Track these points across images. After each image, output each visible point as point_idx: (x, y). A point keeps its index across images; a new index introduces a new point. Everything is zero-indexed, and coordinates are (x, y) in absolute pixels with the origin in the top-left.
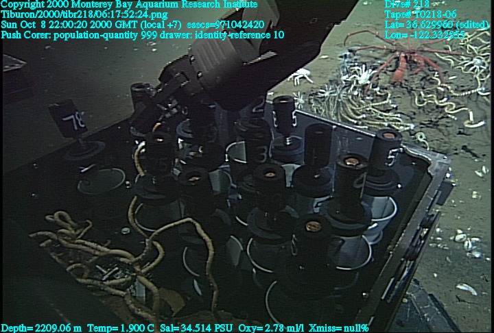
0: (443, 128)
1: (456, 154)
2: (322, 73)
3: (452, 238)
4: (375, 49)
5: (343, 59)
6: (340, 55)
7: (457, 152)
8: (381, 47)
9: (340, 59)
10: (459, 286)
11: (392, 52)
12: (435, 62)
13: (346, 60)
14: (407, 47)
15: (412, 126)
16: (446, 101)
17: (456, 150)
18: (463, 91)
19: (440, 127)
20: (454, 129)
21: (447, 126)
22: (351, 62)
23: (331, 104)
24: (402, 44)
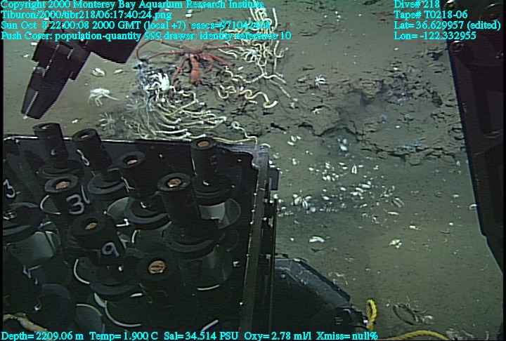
0: (250, 113)
1: (269, 132)
2: (123, 88)
3: (292, 204)
4: (166, 55)
5: (138, 70)
6: (133, 66)
7: (269, 130)
8: (170, 52)
9: (135, 70)
10: (311, 241)
11: (180, 55)
12: (222, 58)
13: (142, 70)
14: (193, 48)
15: (225, 118)
16: (244, 90)
17: (267, 129)
18: (253, 78)
19: (247, 113)
20: (259, 112)
21: (252, 111)
22: (148, 71)
23: (144, 116)
24: (187, 46)
